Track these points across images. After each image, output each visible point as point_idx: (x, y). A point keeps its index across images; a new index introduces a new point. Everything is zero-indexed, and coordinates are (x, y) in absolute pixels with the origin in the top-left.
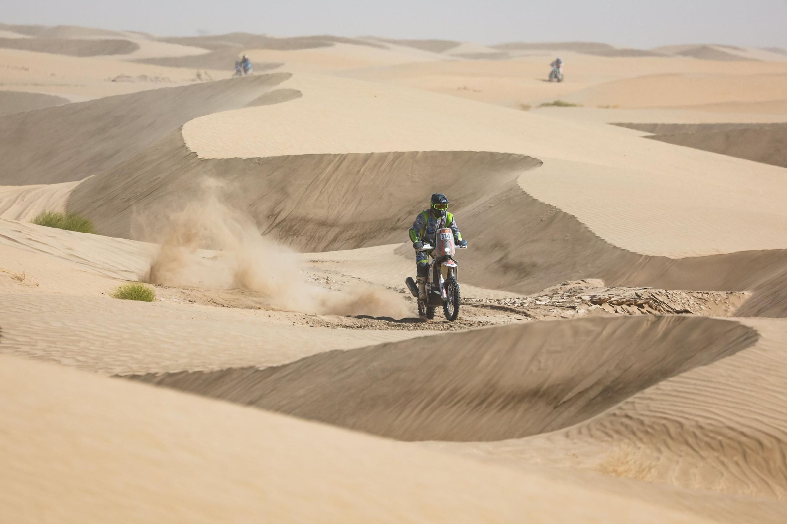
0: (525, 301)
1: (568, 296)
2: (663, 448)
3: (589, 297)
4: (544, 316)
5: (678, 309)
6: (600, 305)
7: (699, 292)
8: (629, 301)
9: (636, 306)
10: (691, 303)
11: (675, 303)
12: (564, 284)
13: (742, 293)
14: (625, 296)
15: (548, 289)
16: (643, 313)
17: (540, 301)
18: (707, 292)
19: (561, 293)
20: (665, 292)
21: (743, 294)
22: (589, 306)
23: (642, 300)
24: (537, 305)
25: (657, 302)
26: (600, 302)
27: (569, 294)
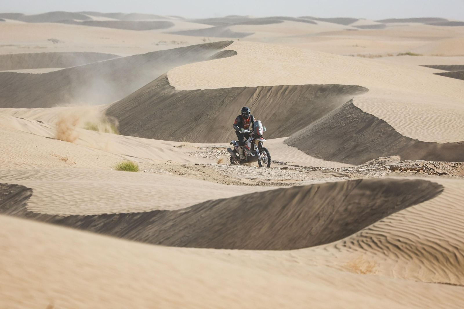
0: (353, 169)
3: (389, 166)
5: (440, 172)
7: (453, 162)
8: (412, 168)
9: (416, 171)
10: (448, 169)
11: (439, 169)
12: (377, 159)
14: (409, 166)
15: (367, 162)
17: (362, 169)
18: (458, 162)
19: (374, 164)
20: (433, 163)
22: (388, 171)
23: (419, 167)
24: (359, 171)
25: (428, 169)
26: (395, 169)
27: (379, 165)
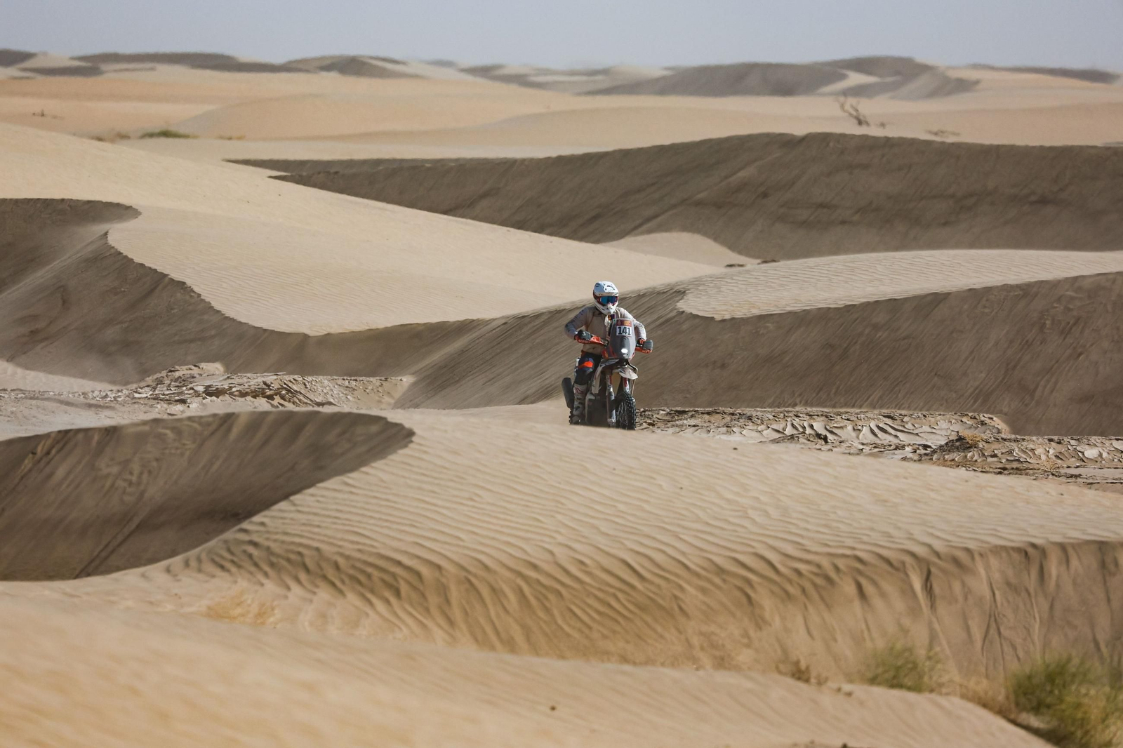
0: (120, 394)
1: (176, 387)
2: (293, 584)
3: (202, 387)
4: (145, 413)
5: (318, 401)
6: (218, 397)
7: (345, 378)
8: (255, 391)
9: (264, 397)
10: (335, 392)
11: (315, 393)
12: (171, 371)
13: (399, 378)
14: (249, 386)
15: (151, 378)
16: (272, 405)
17: (140, 393)
18: (355, 378)
19: (167, 382)
20: (301, 379)
21: (401, 380)
22: (204, 399)
23: (271, 390)
24: (136, 398)
25: (292, 393)
26: (218, 393)
27: (177, 384)
